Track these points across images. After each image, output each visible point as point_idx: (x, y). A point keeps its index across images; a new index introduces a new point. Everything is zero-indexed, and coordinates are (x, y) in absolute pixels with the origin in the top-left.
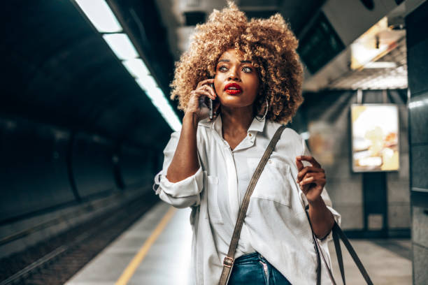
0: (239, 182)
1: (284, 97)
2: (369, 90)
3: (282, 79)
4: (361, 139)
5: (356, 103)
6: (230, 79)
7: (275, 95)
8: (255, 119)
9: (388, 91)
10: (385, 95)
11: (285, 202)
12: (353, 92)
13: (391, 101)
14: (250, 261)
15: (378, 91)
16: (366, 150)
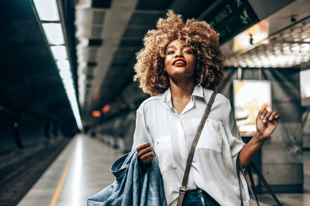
0: (187, 138)
1: (215, 69)
2: (247, 68)
3: (213, 55)
4: (242, 109)
5: (237, 79)
6: (177, 57)
7: (208, 68)
8: (195, 88)
9: (263, 69)
10: (260, 72)
11: (219, 150)
12: (234, 69)
13: (265, 78)
14: (192, 194)
15: (255, 69)
16: (245, 118)
